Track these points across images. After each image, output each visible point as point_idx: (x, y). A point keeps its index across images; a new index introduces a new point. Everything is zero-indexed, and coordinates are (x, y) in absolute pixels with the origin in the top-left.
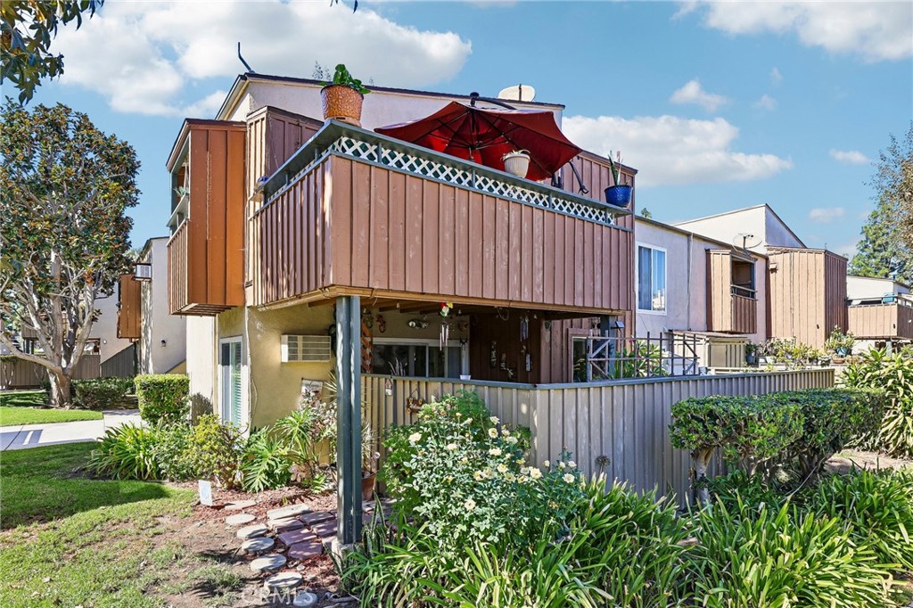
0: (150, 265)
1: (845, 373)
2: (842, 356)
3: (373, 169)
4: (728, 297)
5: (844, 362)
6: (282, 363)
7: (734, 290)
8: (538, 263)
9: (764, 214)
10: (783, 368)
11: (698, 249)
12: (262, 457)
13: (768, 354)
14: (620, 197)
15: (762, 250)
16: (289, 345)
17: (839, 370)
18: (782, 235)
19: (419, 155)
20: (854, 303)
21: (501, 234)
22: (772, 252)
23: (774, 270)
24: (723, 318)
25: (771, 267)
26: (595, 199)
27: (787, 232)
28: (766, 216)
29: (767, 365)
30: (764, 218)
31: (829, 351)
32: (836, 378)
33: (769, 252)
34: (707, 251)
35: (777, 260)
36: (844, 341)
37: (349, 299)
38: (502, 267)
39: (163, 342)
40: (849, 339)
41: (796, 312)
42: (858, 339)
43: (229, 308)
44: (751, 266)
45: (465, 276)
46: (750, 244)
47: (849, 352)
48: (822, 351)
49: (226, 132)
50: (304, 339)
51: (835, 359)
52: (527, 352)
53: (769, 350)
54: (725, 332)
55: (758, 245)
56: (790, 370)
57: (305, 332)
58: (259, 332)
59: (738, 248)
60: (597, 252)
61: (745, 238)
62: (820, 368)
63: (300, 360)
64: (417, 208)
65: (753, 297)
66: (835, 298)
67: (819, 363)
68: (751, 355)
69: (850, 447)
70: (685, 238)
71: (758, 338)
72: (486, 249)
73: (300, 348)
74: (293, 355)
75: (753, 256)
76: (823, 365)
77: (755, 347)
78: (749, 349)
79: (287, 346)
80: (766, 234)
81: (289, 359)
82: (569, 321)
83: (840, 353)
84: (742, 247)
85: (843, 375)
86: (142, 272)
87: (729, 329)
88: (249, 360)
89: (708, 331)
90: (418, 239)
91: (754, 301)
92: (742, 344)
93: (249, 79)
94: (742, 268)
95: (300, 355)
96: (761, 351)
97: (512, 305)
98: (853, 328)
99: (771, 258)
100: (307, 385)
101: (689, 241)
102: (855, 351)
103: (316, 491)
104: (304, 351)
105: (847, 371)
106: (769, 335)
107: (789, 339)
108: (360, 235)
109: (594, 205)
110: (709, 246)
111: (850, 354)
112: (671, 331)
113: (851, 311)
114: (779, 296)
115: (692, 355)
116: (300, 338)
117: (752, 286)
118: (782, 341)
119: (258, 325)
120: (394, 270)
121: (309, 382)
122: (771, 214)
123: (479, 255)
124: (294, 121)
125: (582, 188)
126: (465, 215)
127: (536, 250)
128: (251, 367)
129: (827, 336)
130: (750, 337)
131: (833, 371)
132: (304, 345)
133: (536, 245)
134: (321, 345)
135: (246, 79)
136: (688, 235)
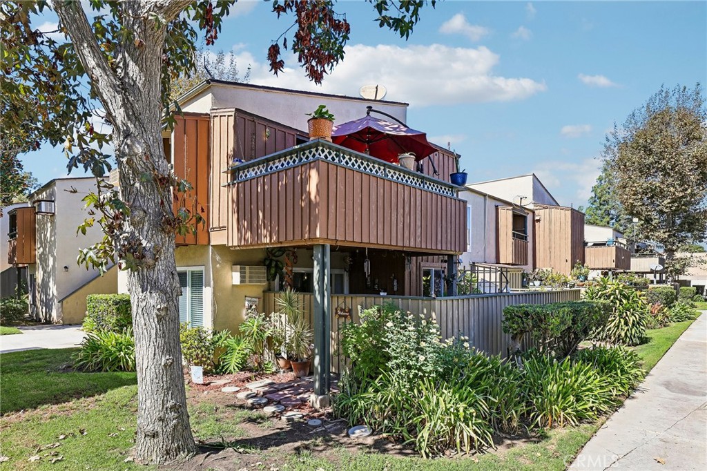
0: (53, 201)
1: (586, 292)
2: (581, 281)
3: (338, 168)
4: (510, 240)
5: (583, 285)
6: (233, 286)
7: (514, 235)
8: (418, 223)
9: (532, 181)
10: (550, 289)
11: (491, 204)
12: (232, 350)
13: (536, 280)
14: (460, 180)
15: (531, 207)
16: (241, 272)
17: (583, 290)
18: (542, 195)
19: (356, 157)
20: (589, 244)
21: (400, 205)
22: (537, 208)
23: (538, 221)
24: (507, 255)
25: (537, 218)
26: (446, 181)
27: (546, 193)
28: (533, 182)
29: (535, 286)
30: (532, 184)
31: (574, 278)
32: (581, 295)
33: (535, 208)
34: (497, 207)
35: (541, 213)
36: (583, 271)
37: (323, 246)
38: (400, 226)
39: (66, 267)
40: (586, 270)
41: (553, 250)
42: (592, 269)
43: (187, 245)
44: (524, 218)
45: (382, 231)
46: (524, 203)
47: (586, 278)
48: (570, 278)
49: (197, 121)
50: (250, 269)
51: (578, 283)
52: (394, 278)
53: (536, 277)
54: (509, 264)
55: (529, 203)
56: (554, 290)
57: (250, 264)
58: (218, 263)
59: (516, 205)
60: (449, 215)
61: (521, 199)
62: (569, 289)
63: (247, 283)
64: (359, 190)
65: (526, 240)
66: (577, 241)
67: (568, 286)
68: (525, 280)
69: (589, 340)
70: (482, 197)
71: (528, 269)
72: (393, 215)
73: (247, 275)
74: (243, 280)
75: (526, 211)
76: (570, 287)
77: (527, 275)
78: (524, 276)
79: (239, 273)
80: (533, 195)
81: (241, 282)
82: (421, 257)
83: (581, 279)
84: (519, 204)
85: (585, 293)
86: (46, 208)
87: (511, 262)
88: (212, 283)
89: (497, 263)
90: (359, 209)
91: (527, 243)
92: (520, 273)
93: (212, 83)
94: (520, 219)
95: (247, 279)
96: (531, 277)
97: (405, 249)
98: (589, 261)
99: (536, 212)
100: (248, 301)
101: (485, 200)
102: (590, 278)
103: (268, 372)
104: (250, 277)
105: (588, 291)
106: (534, 267)
107: (549, 269)
108: (332, 207)
109: (445, 185)
110: (498, 203)
111: (587, 280)
112: (474, 263)
113: (587, 249)
114: (542, 238)
115: (505, 280)
116: (247, 267)
117: (525, 232)
118: (545, 271)
119: (218, 258)
120: (348, 229)
121: (250, 299)
122: (536, 181)
123: (389, 219)
124: (251, 118)
125: (435, 172)
126: (382, 194)
127: (418, 215)
128: (214, 288)
129: (573, 267)
130: (524, 267)
131: (579, 291)
132: (250, 273)
133: (417, 212)
134: (260, 273)
135: (210, 83)
136: (485, 195)
